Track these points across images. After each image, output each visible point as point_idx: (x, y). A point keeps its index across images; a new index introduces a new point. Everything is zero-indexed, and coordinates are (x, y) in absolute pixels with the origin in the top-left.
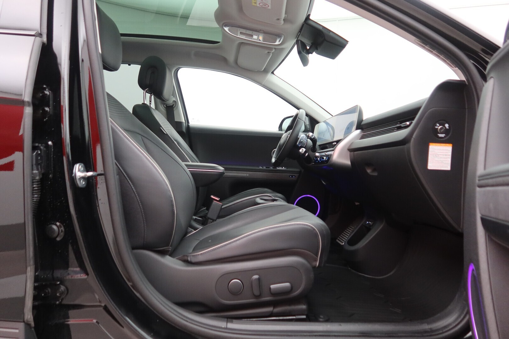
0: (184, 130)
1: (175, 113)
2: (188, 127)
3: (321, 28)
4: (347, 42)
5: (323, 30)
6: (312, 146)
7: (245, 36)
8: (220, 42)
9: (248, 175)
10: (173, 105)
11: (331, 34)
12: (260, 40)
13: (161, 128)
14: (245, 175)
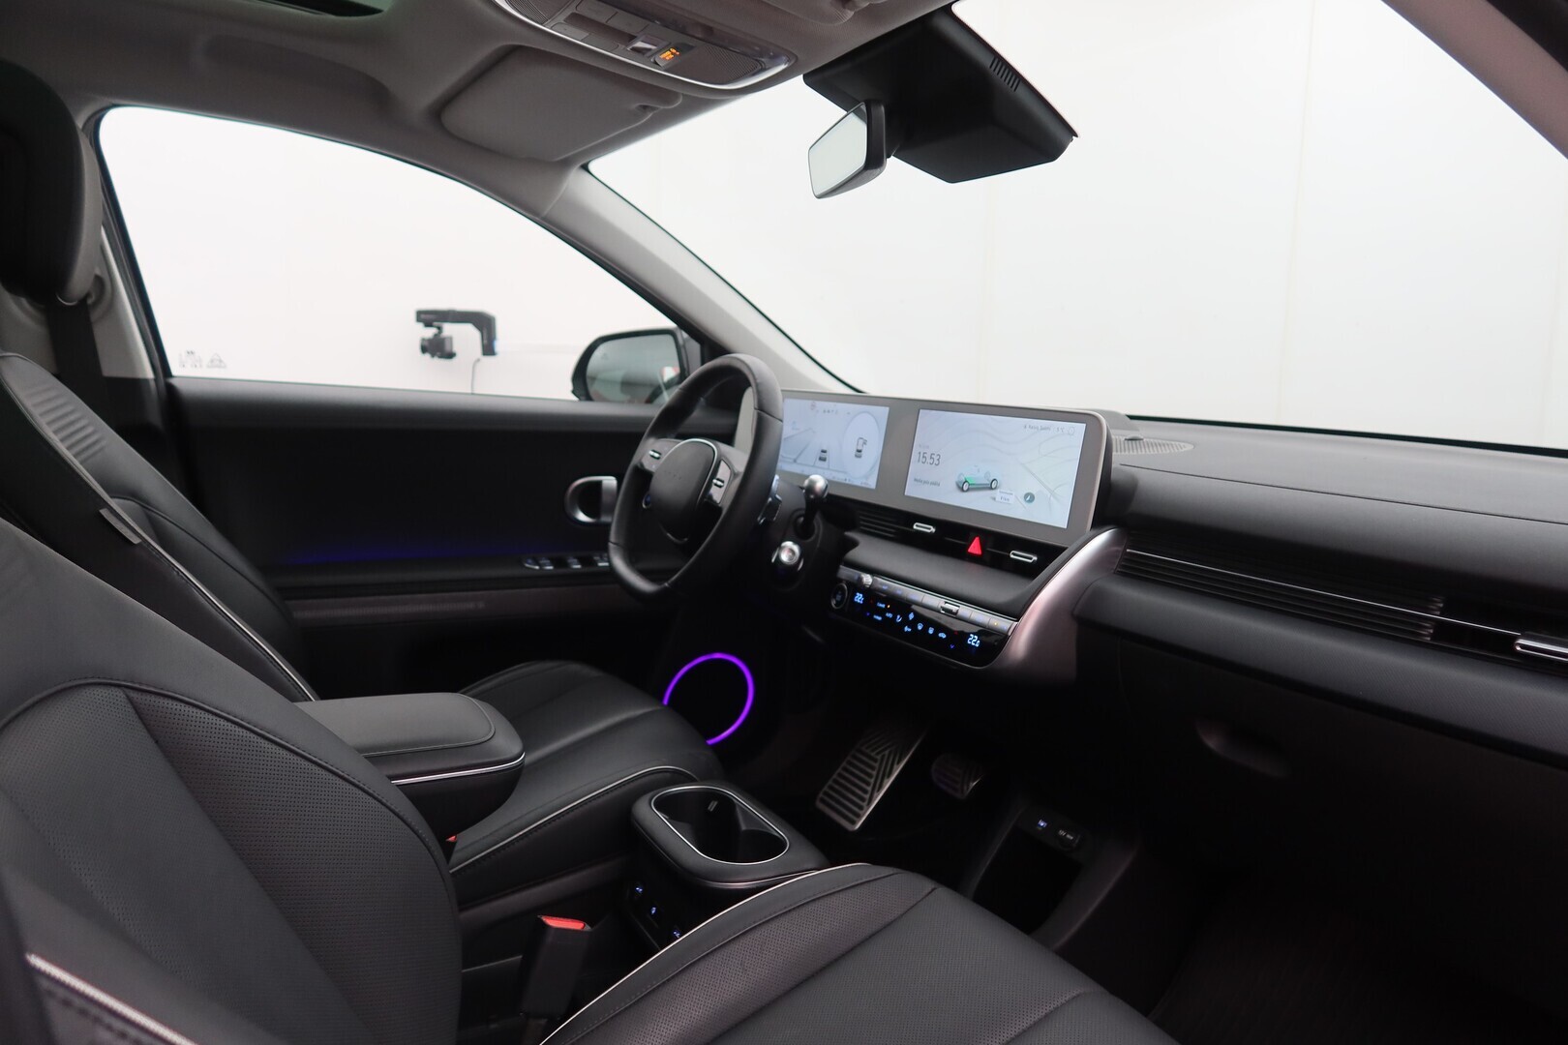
0: (154, 416)
1: (101, 334)
2: (171, 396)
3: (986, 60)
4: (1072, 133)
5: (996, 75)
6: (803, 512)
7: (585, 34)
8: (379, 11)
9: (481, 605)
10: (88, 295)
11: (1021, 92)
12: (656, 63)
13: (104, 512)
14: (471, 606)
